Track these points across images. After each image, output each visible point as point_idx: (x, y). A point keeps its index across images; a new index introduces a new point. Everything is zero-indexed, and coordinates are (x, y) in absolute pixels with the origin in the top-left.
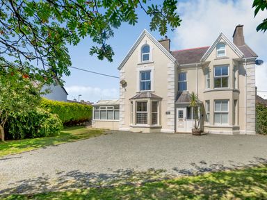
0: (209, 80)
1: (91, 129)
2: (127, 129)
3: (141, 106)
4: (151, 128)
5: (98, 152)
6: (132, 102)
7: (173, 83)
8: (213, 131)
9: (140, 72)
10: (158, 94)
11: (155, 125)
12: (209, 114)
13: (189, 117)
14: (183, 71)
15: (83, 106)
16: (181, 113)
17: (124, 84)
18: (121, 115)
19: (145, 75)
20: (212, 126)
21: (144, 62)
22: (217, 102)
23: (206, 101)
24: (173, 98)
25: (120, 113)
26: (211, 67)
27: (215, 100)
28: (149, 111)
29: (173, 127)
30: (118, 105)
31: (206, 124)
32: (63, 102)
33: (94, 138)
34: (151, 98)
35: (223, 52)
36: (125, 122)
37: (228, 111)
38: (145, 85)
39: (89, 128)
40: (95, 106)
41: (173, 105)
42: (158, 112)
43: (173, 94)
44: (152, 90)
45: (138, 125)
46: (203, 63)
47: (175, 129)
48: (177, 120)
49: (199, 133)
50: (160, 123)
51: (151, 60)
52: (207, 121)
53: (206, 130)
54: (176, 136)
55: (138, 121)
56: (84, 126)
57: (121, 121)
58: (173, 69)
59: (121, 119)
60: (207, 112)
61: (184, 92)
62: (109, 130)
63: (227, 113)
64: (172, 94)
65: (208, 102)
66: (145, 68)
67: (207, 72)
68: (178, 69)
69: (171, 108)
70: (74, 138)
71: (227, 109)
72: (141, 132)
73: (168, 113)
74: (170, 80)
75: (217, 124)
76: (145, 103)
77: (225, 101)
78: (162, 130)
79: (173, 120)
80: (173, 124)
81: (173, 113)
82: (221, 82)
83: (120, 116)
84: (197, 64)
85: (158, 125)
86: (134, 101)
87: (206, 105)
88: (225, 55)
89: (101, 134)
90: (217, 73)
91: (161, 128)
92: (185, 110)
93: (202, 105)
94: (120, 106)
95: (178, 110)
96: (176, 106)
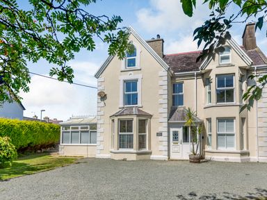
0: (210, 93)
1: (57, 156)
2: (107, 155)
3: (125, 126)
4: (138, 154)
5: (65, 186)
6: (113, 120)
7: (166, 97)
8: (216, 158)
9: (125, 81)
10: (147, 110)
11: (143, 150)
12: (210, 135)
13: (186, 139)
14: (178, 80)
15: (47, 125)
16: (176, 134)
17: (103, 97)
18: (99, 137)
19: (131, 86)
20: (215, 150)
21: (128, 68)
22: (220, 120)
23: (208, 119)
24: (166, 115)
25: (98, 134)
26: (212, 76)
27: (217, 118)
28: (135, 132)
29: (166, 153)
30: (96, 124)
31: (208, 148)
32: (18, 121)
33: (61, 169)
34: (138, 116)
35: (227, 58)
36: (104, 147)
37: (234, 132)
38: (131, 99)
39: (54, 156)
40: (63, 126)
41: (166, 125)
42: (147, 133)
43: (166, 111)
44: (139, 104)
45: (121, 150)
46: (203, 72)
47: (169, 155)
48: (172, 143)
49: (198, 159)
50: (150, 147)
51: (137, 66)
52: (209, 144)
53: (208, 156)
54: (169, 164)
55: (121, 145)
56: (48, 153)
57: (99, 146)
58: (166, 78)
59: (98, 143)
60: (208, 133)
61: (180, 108)
62: (82, 158)
63: (233, 135)
64: (164, 110)
65: (209, 120)
66: (130, 76)
67: (207, 82)
68: (172, 78)
69: (163, 128)
70: (33, 169)
71: (232, 129)
72: (125, 160)
73: (159, 134)
74: (161, 92)
75: (221, 149)
76: (130, 122)
77: (230, 120)
78: (153, 157)
79: (166, 143)
80: (166, 148)
81: (165, 134)
82: (225, 96)
83: (98, 139)
84: (195, 73)
85: (147, 150)
86: (116, 119)
87: (207, 124)
88: (230, 61)
89: (71, 162)
90: (220, 83)
91: (151, 153)
92: (180, 131)
93: (202, 124)
94: (98, 126)
95: (172, 130)
96: (170, 125)
